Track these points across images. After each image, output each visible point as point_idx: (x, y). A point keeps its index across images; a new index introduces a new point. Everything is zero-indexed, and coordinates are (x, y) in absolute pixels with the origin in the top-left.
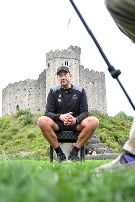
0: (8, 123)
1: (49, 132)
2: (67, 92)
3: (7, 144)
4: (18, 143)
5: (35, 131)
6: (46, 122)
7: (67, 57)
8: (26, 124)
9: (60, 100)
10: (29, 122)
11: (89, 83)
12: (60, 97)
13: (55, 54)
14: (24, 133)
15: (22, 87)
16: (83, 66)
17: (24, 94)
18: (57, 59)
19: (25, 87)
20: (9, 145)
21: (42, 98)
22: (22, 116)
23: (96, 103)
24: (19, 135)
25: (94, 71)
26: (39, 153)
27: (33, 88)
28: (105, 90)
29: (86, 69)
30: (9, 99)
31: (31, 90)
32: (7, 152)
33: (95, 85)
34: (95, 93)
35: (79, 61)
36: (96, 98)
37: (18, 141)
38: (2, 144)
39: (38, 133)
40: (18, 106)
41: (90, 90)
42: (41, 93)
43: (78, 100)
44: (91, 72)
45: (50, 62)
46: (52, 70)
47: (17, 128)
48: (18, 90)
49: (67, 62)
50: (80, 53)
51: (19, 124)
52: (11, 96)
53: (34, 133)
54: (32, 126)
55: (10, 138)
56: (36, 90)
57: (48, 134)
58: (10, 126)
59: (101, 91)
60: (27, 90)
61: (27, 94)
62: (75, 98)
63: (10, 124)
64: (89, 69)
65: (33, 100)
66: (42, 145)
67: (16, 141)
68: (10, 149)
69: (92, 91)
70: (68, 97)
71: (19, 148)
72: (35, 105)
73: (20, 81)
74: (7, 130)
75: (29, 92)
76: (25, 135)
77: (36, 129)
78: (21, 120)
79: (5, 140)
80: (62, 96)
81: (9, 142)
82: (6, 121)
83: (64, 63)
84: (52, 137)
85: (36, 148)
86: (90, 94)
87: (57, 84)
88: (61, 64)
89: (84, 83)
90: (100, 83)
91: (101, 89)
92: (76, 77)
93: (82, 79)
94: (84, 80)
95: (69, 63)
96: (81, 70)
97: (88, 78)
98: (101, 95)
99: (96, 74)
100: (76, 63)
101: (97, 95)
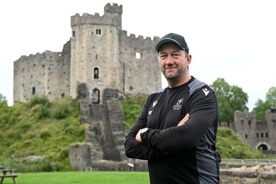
0: (18, 115)
3: (15, 145)
4: (28, 145)
5: (51, 128)
7: (99, 22)
8: (40, 118)
10: (44, 116)
11: (135, 55)
13: (83, 19)
14: (37, 131)
15: (40, 61)
16: (125, 32)
17: (42, 72)
18: (84, 27)
19: (44, 62)
20: (16, 147)
21: (67, 78)
22: (37, 106)
23: (145, 83)
24: (30, 133)
25: (142, 37)
26: (51, 158)
27: (55, 64)
29: (131, 35)
30: (22, 77)
31: (51, 67)
32: (13, 156)
33: (144, 58)
34: (144, 69)
36: (145, 76)
37: (27, 141)
38: (8, 145)
39: (55, 130)
40: (34, 89)
41: (135, 65)
42: (66, 71)
44: (138, 39)
45: (77, 29)
46: (78, 42)
47: (28, 123)
48: (34, 65)
49: (100, 30)
50: (121, 13)
51: (33, 117)
52: (25, 74)
53: (50, 131)
54: (48, 120)
55: (19, 138)
56: (59, 67)
58: (21, 119)
60: (47, 67)
61: (47, 72)
63: (20, 117)
64: (134, 35)
65: (55, 81)
66: (56, 147)
67: (25, 142)
68: (17, 152)
69: (140, 66)
71: (28, 150)
72: (57, 87)
73: (38, 54)
74: (16, 126)
75: (49, 69)
76: (38, 132)
77: (52, 125)
78: (35, 111)
79: (13, 140)
81: (17, 143)
82: (15, 112)
83: (95, 32)
85: (49, 151)
86: (135, 71)
87: (85, 61)
88: (90, 33)
89: (126, 56)
90: (151, 53)
91: (153, 62)
92: (111, 50)
93: (123, 51)
94: (126, 52)
95: (102, 32)
96: (123, 37)
97: (133, 48)
98: (152, 71)
99: (147, 42)
100: (111, 32)
101: (147, 72)
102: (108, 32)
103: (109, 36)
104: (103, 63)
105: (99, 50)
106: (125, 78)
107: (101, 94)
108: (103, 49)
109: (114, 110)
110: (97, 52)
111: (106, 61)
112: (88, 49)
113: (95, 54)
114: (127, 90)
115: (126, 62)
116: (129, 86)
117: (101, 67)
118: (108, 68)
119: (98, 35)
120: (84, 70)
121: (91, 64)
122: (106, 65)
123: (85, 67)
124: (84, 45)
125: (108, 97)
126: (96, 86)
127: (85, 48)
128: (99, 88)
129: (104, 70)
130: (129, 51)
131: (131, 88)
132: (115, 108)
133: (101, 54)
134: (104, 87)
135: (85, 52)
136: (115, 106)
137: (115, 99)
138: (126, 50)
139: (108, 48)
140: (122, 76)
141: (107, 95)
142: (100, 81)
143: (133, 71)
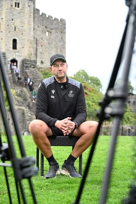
1: (43, 139)
2: (62, 87)
6: (41, 128)
9: (53, 97)
11: (45, 33)
12: (53, 92)
16: (38, 10)
25: (52, 17)
28: (64, 43)
29: (43, 14)
33: (53, 36)
34: (53, 46)
35: (34, 3)
41: (46, 42)
43: (74, 97)
44: (48, 18)
49: (19, 4)
57: (41, 142)
59: (60, 44)
62: (71, 94)
64: (46, 15)
69: (49, 43)
70: (63, 93)
80: (56, 92)
83: (14, 5)
84: (46, 144)
86: (46, 47)
87: (4, 32)
88: (9, 5)
89: (38, 32)
90: (58, 33)
91: (60, 41)
92: (29, 24)
93: (36, 27)
94: (38, 29)
95: (20, 5)
96: (36, 15)
97: (44, 26)
98: (59, 49)
99: (55, 22)
100: (29, 6)
101: (54, 49)
102: (27, 6)
103: (27, 10)
104: (21, 35)
105: (17, 22)
106: (38, 53)
107: (19, 64)
108: (21, 22)
109: (35, 78)
110: (16, 25)
111: (24, 33)
112: (7, 21)
113: (13, 26)
114: (39, 64)
115: (38, 38)
116: (41, 60)
117: (19, 39)
118: (26, 40)
119: (17, 8)
120: (3, 40)
121: (9, 35)
122: (24, 38)
123: (4, 38)
124: (3, 16)
125: (26, 67)
126: (14, 57)
127: (4, 20)
128: (17, 59)
129: (22, 41)
130: (40, 29)
131: (42, 62)
132: (35, 77)
133: (19, 27)
134: (22, 58)
135: (4, 23)
136: (36, 75)
137: (33, 69)
138: (38, 27)
139: (26, 21)
140: (35, 50)
141: (25, 65)
142: (18, 52)
143: (44, 47)
